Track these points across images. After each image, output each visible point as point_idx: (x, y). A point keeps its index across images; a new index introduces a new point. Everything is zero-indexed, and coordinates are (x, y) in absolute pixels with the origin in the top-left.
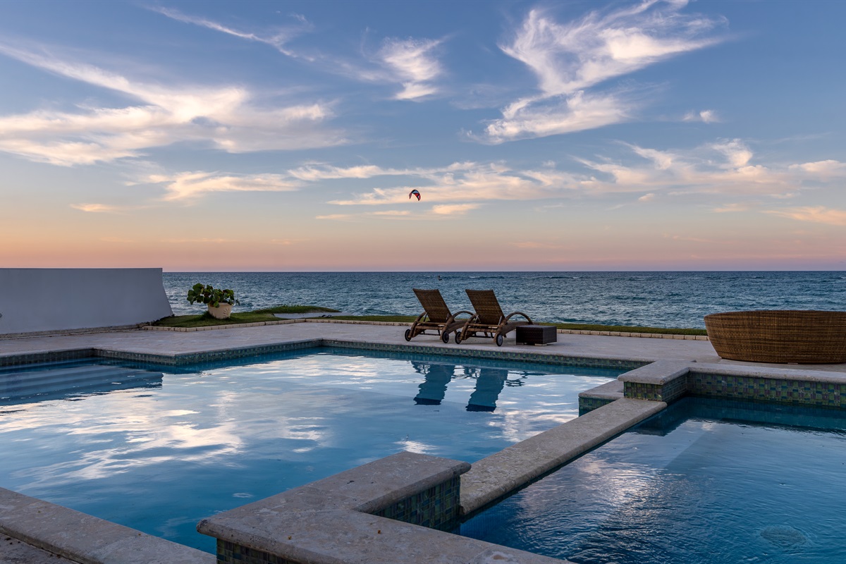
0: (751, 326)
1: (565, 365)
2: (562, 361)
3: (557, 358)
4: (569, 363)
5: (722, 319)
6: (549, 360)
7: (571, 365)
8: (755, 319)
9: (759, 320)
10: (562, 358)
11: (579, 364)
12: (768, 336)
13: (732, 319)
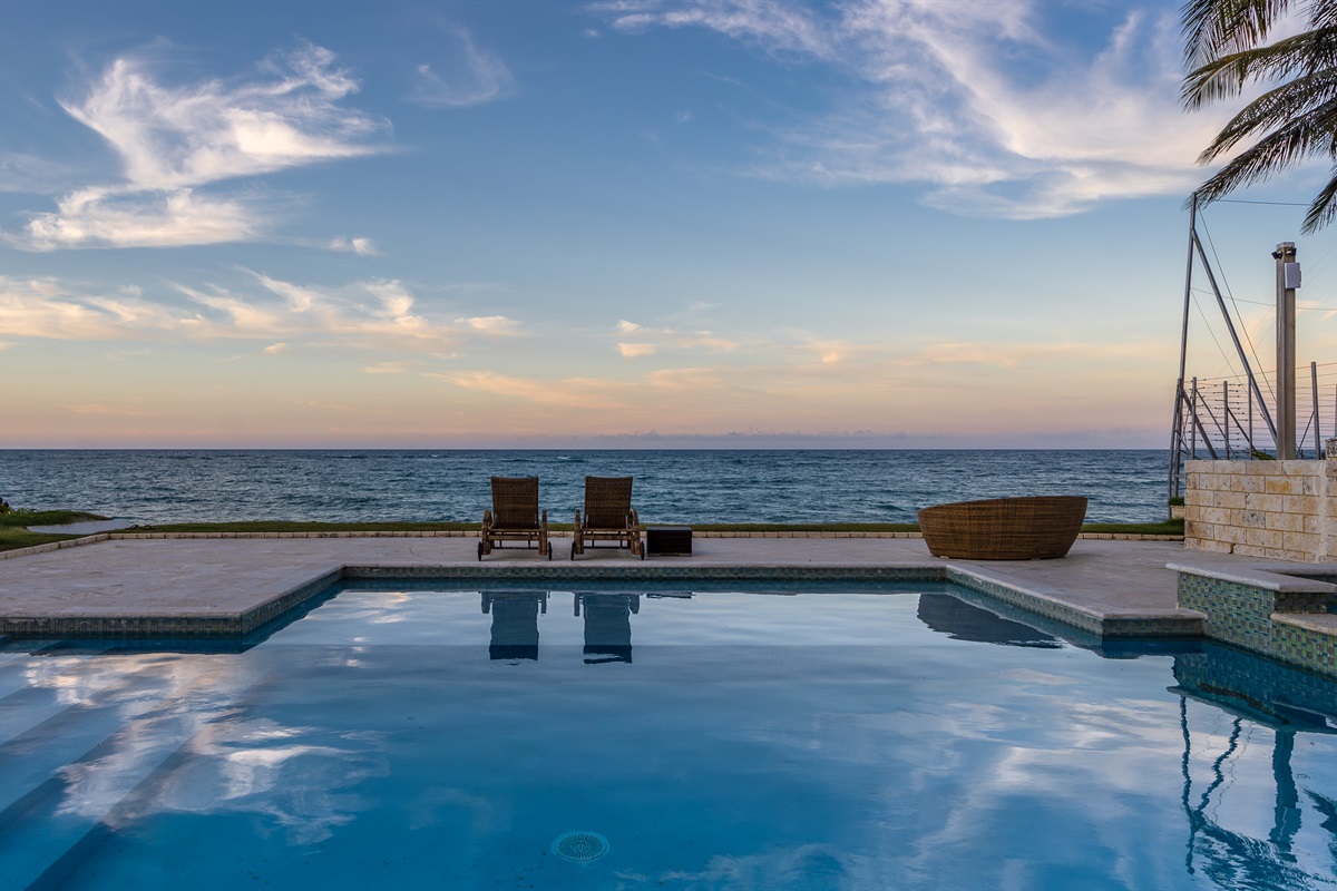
0: (1006, 517)
1: (800, 579)
2: (795, 575)
3: (787, 571)
4: (805, 577)
5: (969, 509)
6: (774, 575)
7: (808, 579)
8: (1012, 508)
9: (1016, 508)
10: (796, 571)
11: (820, 577)
12: (1023, 528)
13: (983, 509)
